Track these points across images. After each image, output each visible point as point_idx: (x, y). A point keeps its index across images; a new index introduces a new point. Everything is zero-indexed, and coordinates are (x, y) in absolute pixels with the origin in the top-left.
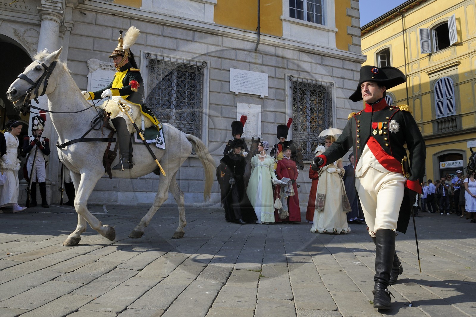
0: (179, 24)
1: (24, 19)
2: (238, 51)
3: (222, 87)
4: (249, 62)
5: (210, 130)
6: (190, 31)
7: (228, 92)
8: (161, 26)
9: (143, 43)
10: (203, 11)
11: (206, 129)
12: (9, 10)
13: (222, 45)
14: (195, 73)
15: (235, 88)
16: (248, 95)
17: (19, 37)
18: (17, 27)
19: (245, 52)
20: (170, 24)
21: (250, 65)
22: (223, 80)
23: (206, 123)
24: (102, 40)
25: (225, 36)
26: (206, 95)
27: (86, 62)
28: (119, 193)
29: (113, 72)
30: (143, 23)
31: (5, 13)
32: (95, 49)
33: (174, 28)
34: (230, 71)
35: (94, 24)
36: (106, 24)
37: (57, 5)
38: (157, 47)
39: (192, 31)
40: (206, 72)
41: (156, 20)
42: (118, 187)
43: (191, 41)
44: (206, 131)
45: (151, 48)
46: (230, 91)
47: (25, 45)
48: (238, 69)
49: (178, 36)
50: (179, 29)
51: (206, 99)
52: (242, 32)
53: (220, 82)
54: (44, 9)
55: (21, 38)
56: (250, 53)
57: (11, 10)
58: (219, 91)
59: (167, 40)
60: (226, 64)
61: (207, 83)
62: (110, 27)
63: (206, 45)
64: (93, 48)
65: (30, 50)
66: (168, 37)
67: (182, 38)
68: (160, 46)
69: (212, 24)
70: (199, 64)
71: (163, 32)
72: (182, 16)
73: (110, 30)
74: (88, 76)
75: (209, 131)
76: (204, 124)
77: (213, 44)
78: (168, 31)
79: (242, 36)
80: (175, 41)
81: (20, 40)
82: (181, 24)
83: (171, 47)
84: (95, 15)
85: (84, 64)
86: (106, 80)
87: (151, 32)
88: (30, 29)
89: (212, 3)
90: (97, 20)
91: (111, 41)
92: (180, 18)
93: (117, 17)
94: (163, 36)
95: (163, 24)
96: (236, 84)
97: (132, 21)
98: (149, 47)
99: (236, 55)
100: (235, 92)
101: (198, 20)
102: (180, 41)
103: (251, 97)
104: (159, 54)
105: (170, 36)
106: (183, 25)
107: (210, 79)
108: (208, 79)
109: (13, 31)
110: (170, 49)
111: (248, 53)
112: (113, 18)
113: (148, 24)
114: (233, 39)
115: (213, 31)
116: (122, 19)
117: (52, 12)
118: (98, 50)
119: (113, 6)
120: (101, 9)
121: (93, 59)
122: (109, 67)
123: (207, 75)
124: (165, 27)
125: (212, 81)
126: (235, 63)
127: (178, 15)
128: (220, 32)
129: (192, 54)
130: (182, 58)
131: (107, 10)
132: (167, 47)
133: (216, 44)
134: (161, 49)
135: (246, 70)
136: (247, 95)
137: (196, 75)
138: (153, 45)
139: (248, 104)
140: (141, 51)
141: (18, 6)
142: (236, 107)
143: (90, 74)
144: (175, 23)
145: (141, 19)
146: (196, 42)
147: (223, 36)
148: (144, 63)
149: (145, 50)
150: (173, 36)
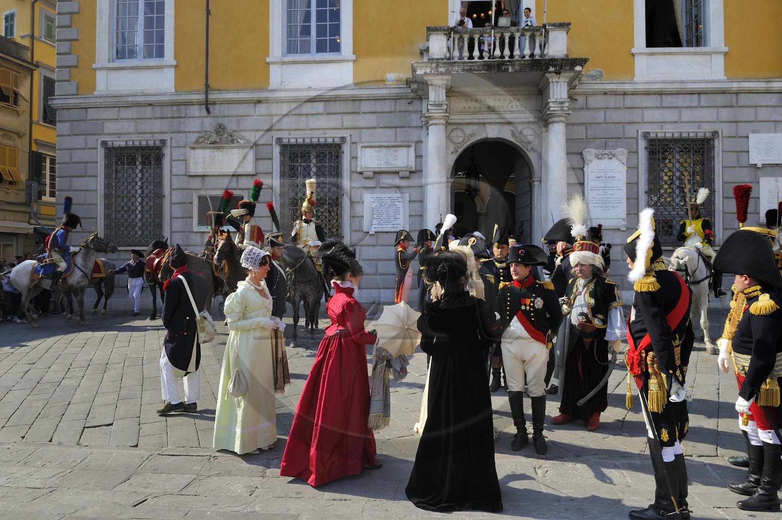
0: (681, 90)
1: (521, 119)
2: (758, 109)
3: (738, 160)
4: (775, 121)
5: (725, 215)
6: (694, 95)
7: (747, 165)
8: (659, 96)
9: (640, 120)
10: (710, 65)
11: (719, 214)
12: (507, 112)
13: (737, 105)
14: (703, 148)
15: (756, 158)
16: (775, 165)
17: (516, 138)
18: (513, 127)
19: (769, 109)
20: (670, 91)
21: (775, 125)
22: (739, 150)
23: (719, 207)
24: (594, 125)
25: (740, 93)
26: (719, 173)
27: (581, 154)
29: (610, 160)
30: (638, 96)
32: (588, 137)
33: (675, 96)
34: (749, 138)
35: (585, 108)
36: (598, 106)
37: (564, 105)
38: (655, 122)
39: (696, 95)
40: (718, 144)
41: (653, 90)
43: (696, 107)
44: (719, 217)
45: (649, 124)
46: (750, 163)
47: (522, 145)
48: (759, 132)
49: (680, 104)
50: (681, 96)
51: (719, 177)
52: (765, 83)
53: (735, 154)
54: (552, 112)
55: (518, 139)
56: (777, 109)
57: (509, 112)
58: (735, 166)
59: (667, 111)
60: (743, 129)
61: (718, 158)
62: (602, 108)
63: (715, 109)
64: (586, 136)
65: (528, 150)
66: (668, 107)
67: (685, 105)
68: (659, 120)
69: (723, 82)
70: (707, 135)
71: (661, 103)
72: (684, 78)
73: (602, 112)
74: (584, 169)
75: (723, 216)
76: (717, 208)
77: (724, 105)
78: (668, 100)
79: (765, 89)
80: (677, 111)
81: (517, 141)
82: (684, 90)
83: (673, 120)
84: (585, 98)
85: (579, 156)
86: (603, 171)
87: (648, 106)
88: (525, 128)
89: (721, 53)
90: (588, 103)
91: (604, 125)
92: (682, 82)
93: (608, 96)
94: (662, 108)
95: (661, 93)
96: (758, 154)
97: (625, 96)
98: (646, 124)
99: (756, 115)
100: (756, 164)
101: (705, 80)
102: (682, 109)
103: (778, 168)
104: (659, 131)
105: (670, 106)
106: (686, 90)
107: (722, 151)
108: (721, 152)
109: (510, 133)
110: (670, 122)
111: (773, 109)
112: (603, 97)
113: (644, 97)
114: (751, 95)
115: (725, 89)
116: (614, 96)
118: (592, 137)
119: (605, 85)
120: (593, 90)
121: (588, 149)
122: (605, 156)
123: (719, 148)
124: (663, 96)
125: (724, 153)
126: (755, 126)
127: (678, 77)
128: (734, 89)
129: (698, 123)
130: (687, 131)
131: (598, 90)
132: (667, 120)
133: (729, 105)
134: (660, 124)
135: (771, 132)
136: (773, 165)
137: (706, 150)
138: (651, 121)
139: (775, 178)
140: (637, 131)
141: (514, 107)
142: (758, 183)
143: (586, 166)
144: (677, 90)
145: (636, 92)
146: (702, 107)
147: (737, 94)
148: (642, 144)
149: (642, 129)
150: (674, 105)
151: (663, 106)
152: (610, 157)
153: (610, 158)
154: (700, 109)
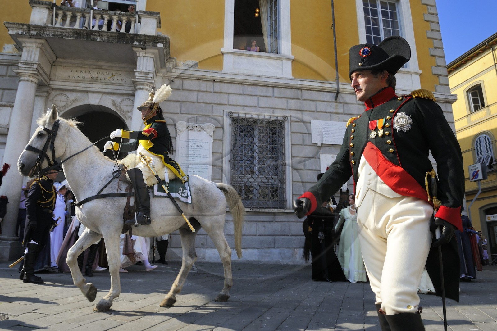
0: (258, 82)
1: (121, 91)
2: (317, 103)
3: (303, 139)
4: (330, 113)
5: (294, 183)
6: (269, 88)
7: (310, 144)
8: (242, 86)
9: (226, 103)
10: (281, 67)
11: (289, 182)
12: (108, 84)
13: (302, 98)
14: (276, 127)
15: (316, 139)
16: (331, 146)
17: (116, 107)
18: (114, 98)
19: (325, 103)
20: (250, 83)
21: (331, 115)
22: (304, 132)
23: (289, 177)
24: (188, 103)
25: (304, 89)
26: (289, 148)
27: (175, 125)
28: (207, 250)
29: (199, 132)
30: (225, 84)
31: (104, 86)
32: (182, 112)
33: (254, 87)
34: (311, 123)
35: (181, 89)
36: (192, 89)
37: (149, 76)
38: (238, 106)
39: (271, 88)
40: (287, 125)
41: (237, 80)
42: (205, 244)
43: (271, 97)
44: (289, 185)
45: (233, 106)
46: (313, 143)
47: (121, 113)
48: (319, 120)
49: (258, 94)
50: (259, 87)
51: (289, 152)
52: (321, 84)
53: (301, 135)
54: (138, 80)
55: (118, 108)
56: (331, 104)
57: (110, 84)
58: (301, 144)
59: (248, 98)
60: (306, 117)
61: (288, 137)
62: (195, 91)
63: (285, 100)
64: (181, 112)
65: (126, 118)
66: (249, 95)
67: (262, 95)
68: (241, 104)
69: (290, 79)
70: (279, 118)
71: (244, 91)
72: (261, 74)
73: (195, 93)
74: (176, 138)
75: (292, 184)
76: (287, 177)
77: (292, 97)
78: (249, 89)
79: (321, 88)
80: (256, 98)
81: (117, 109)
82: (261, 82)
83: (252, 105)
84: (182, 82)
85: (174, 127)
86: (193, 141)
87: (233, 92)
88: (125, 99)
89: (289, 59)
90: (183, 85)
91: (196, 104)
92: (260, 77)
93: (201, 82)
94: (244, 95)
95: (243, 84)
96: (318, 136)
97: (215, 83)
98: (231, 106)
99: (316, 107)
100: (317, 144)
101: (277, 77)
102: (260, 98)
103: (334, 148)
104: (241, 112)
105: (250, 94)
106: (263, 83)
107: (291, 132)
108: (290, 132)
109: (111, 102)
110: (251, 107)
111: (328, 103)
112: (197, 82)
113: (230, 85)
114: (312, 92)
115: (292, 85)
116: (205, 82)
117: (144, 83)
118: (185, 113)
119: (197, 72)
120: (187, 75)
121: (180, 122)
122: (195, 128)
123: (288, 129)
124: (245, 86)
125: (293, 134)
126: (316, 114)
127: (257, 73)
128: (299, 86)
129: (273, 109)
130: (263, 114)
131: (191, 75)
132: (248, 105)
133: (296, 97)
134: (243, 107)
135: (327, 120)
136: (330, 146)
137: (278, 129)
138: (235, 104)
139: (331, 155)
140: (224, 111)
141: (116, 80)
142: (319, 158)
143: (178, 136)
144: (255, 82)
145: (223, 80)
146: (276, 97)
147: (301, 90)
148: (227, 122)
149: (228, 110)
150: (254, 94)
151: (245, 93)
152: (199, 129)
153: (199, 131)
154: (274, 99)
